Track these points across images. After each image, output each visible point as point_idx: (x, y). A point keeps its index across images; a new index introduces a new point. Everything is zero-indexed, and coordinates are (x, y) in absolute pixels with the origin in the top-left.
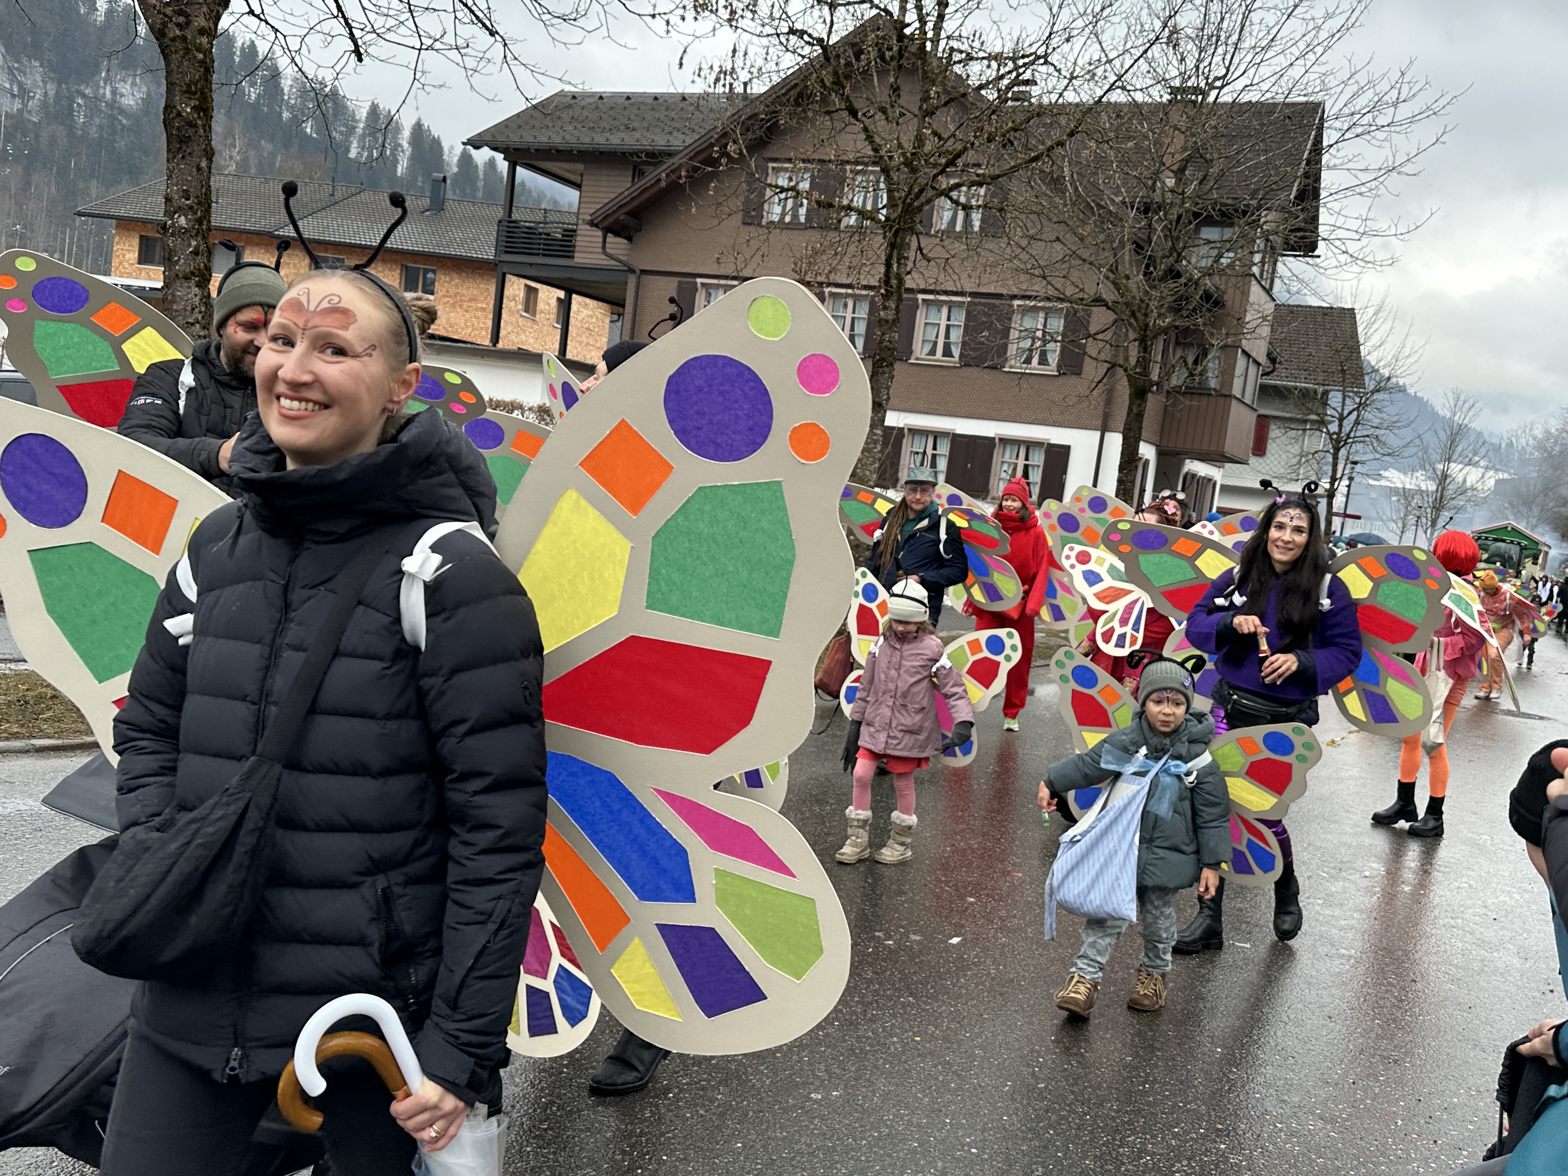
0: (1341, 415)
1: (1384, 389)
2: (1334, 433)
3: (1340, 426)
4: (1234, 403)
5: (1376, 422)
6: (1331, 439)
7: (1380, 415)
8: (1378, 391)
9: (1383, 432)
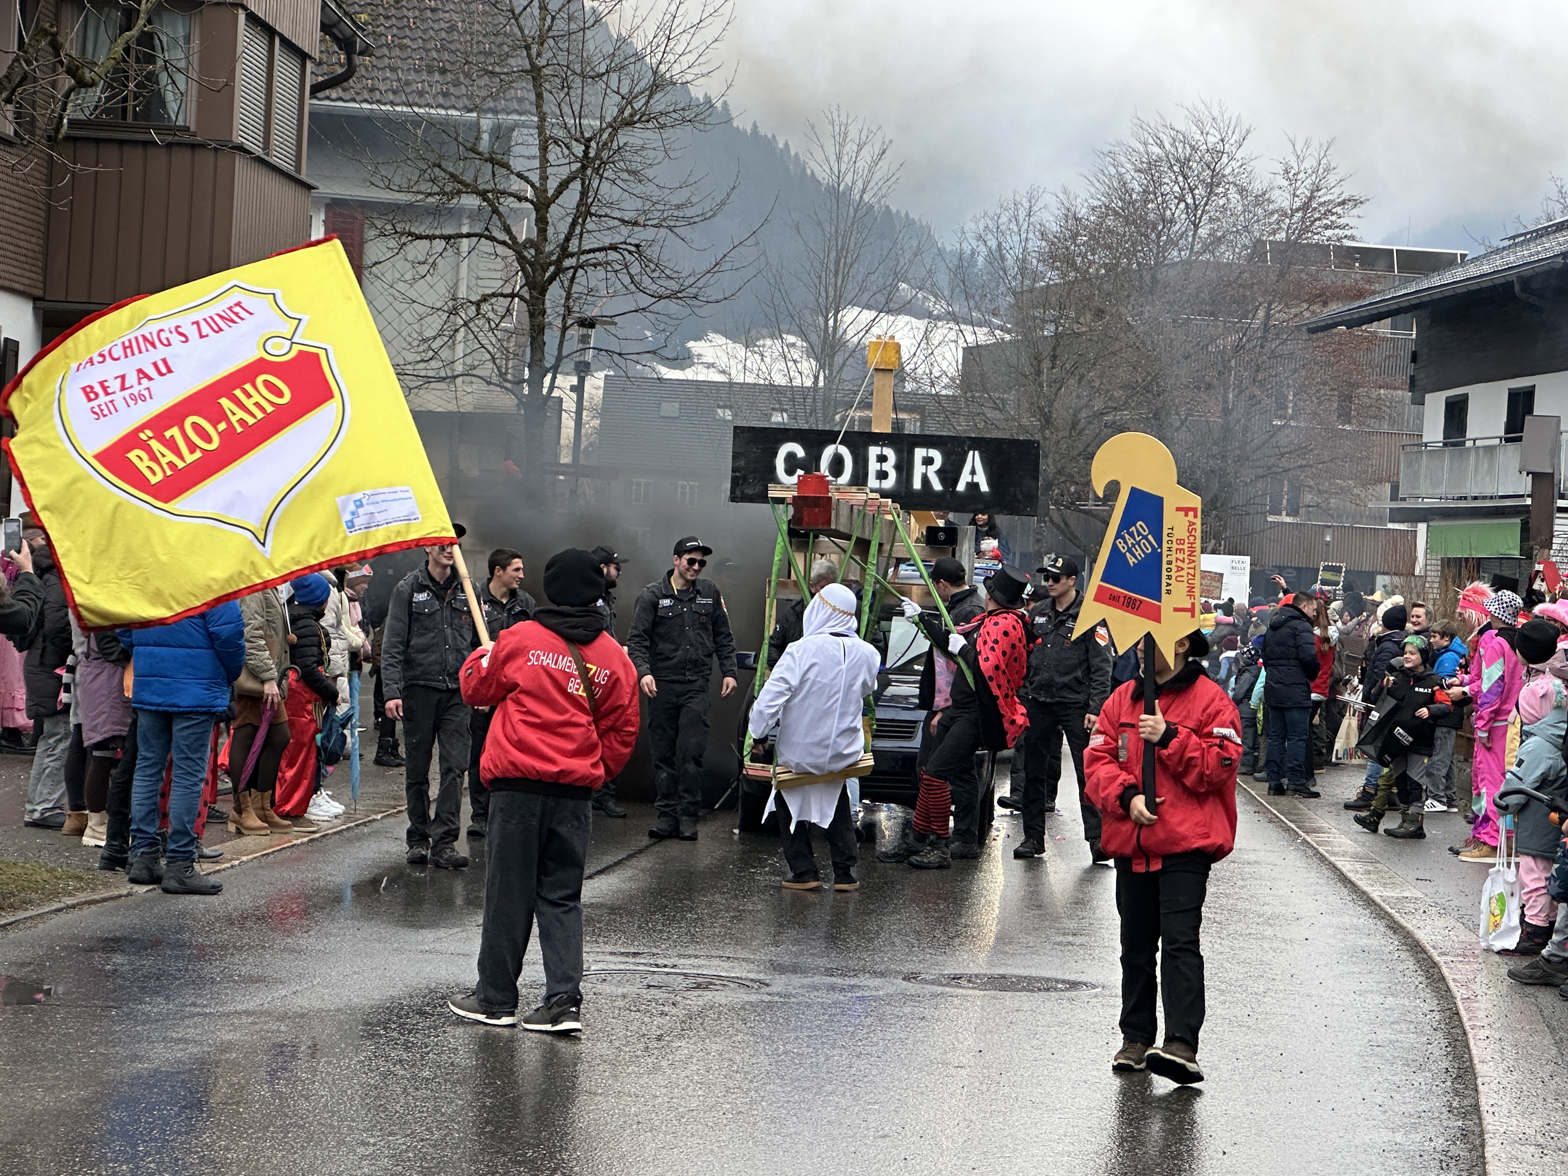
0: (541, 191)
1: (645, 117)
2: (529, 242)
3: (542, 222)
4: (242, 169)
5: (630, 208)
6: (521, 258)
7: (639, 189)
8: (630, 123)
9: (649, 234)
